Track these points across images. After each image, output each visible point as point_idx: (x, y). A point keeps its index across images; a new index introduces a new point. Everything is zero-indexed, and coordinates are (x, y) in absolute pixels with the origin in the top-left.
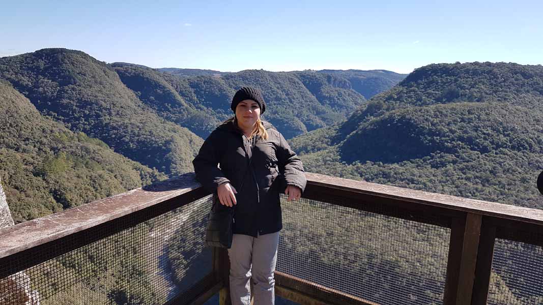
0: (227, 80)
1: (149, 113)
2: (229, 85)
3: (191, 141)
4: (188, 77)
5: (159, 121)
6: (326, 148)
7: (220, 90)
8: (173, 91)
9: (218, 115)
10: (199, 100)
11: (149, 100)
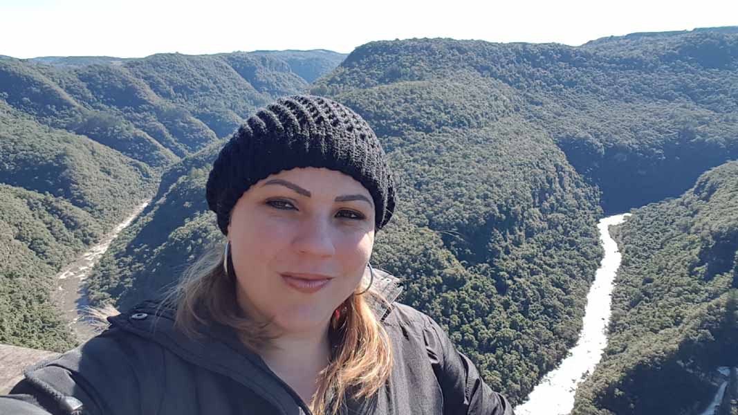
0: (131, 69)
1: (26, 120)
2: (136, 74)
3: (93, 153)
4: (76, 67)
5: (43, 130)
7: (124, 82)
8: (56, 87)
9: (126, 115)
10: (96, 97)
11: (22, 102)
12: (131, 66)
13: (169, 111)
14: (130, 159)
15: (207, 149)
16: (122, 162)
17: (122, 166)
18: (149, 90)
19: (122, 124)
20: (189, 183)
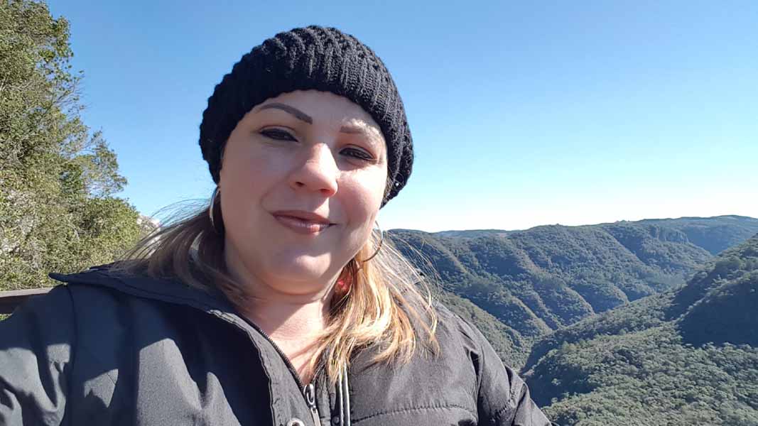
0: (513, 240)
2: (517, 245)
3: (473, 315)
4: (469, 239)
6: (659, 325)
7: (507, 252)
8: (451, 256)
9: (505, 282)
10: (482, 265)
12: (515, 238)
13: (545, 280)
14: (504, 326)
15: (581, 323)
16: (497, 327)
17: (496, 331)
18: (528, 260)
19: (501, 291)
20: (559, 358)
